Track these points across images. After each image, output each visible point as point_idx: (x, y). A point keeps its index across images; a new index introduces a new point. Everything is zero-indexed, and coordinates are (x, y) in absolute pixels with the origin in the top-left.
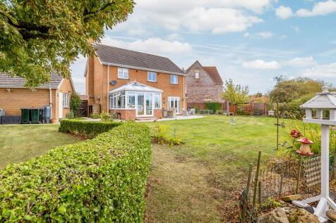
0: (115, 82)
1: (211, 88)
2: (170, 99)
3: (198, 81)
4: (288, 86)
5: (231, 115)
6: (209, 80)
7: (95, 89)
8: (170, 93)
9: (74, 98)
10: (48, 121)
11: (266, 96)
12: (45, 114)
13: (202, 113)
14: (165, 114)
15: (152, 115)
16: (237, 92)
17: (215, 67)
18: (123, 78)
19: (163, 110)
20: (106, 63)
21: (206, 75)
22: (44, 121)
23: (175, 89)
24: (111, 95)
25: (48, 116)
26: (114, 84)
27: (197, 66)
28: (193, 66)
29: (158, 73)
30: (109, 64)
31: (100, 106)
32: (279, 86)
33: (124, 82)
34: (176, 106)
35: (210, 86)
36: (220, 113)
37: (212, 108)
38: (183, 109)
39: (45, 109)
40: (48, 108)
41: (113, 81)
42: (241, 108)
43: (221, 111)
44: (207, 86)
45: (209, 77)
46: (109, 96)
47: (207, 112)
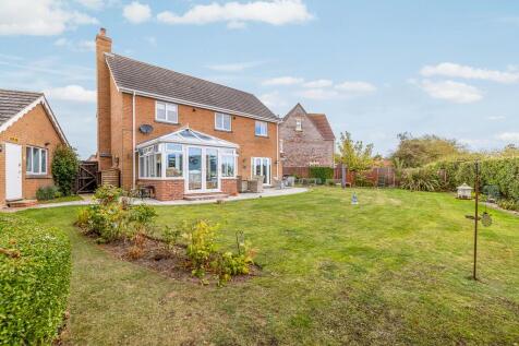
0: (148, 127)
1: (318, 146)
2: (255, 161)
3: (299, 135)
4: (416, 146)
5: (348, 185)
6: (315, 134)
7: (113, 140)
8: (253, 151)
11: (387, 159)
13: (305, 184)
14: (244, 186)
15: (218, 190)
16: (356, 152)
17: (324, 116)
18: (166, 121)
19: (239, 180)
20: (128, 90)
21: (311, 125)
23: (263, 145)
24: (140, 152)
26: (145, 131)
27: (298, 110)
28: (293, 111)
29: (234, 117)
30: (135, 92)
31: (119, 172)
32: (404, 145)
33: (168, 128)
34: (265, 173)
35: (317, 143)
36: (331, 184)
37: (320, 176)
38: (277, 179)
41: (146, 126)
42: (361, 175)
43: (333, 180)
44: (313, 143)
45: (315, 129)
46: (137, 153)
47: (313, 182)
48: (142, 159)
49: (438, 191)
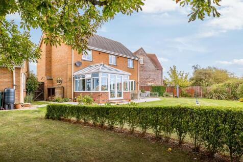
0: (80, 63)
1: (153, 73)
3: (142, 66)
4: (206, 74)
5: (176, 97)
6: (151, 66)
9: (30, 79)
10: (12, 106)
12: (8, 98)
15: (122, 98)
18: (87, 59)
21: (149, 61)
22: (7, 106)
24: (75, 77)
25: (12, 100)
27: (141, 52)
29: (118, 57)
31: (63, 88)
35: (152, 71)
37: (157, 91)
39: (9, 92)
40: (12, 90)
41: (78, 62)
43: (167, 94)
45: (151, 63)
46: (74, 78)
47: (156, 94)
48: (76, 81)
49: (228, 100)
